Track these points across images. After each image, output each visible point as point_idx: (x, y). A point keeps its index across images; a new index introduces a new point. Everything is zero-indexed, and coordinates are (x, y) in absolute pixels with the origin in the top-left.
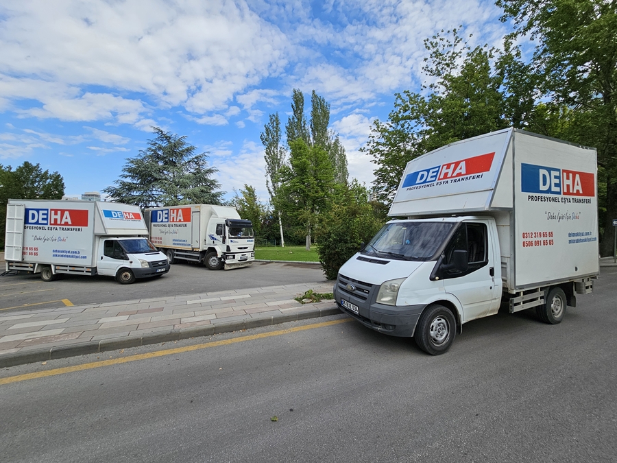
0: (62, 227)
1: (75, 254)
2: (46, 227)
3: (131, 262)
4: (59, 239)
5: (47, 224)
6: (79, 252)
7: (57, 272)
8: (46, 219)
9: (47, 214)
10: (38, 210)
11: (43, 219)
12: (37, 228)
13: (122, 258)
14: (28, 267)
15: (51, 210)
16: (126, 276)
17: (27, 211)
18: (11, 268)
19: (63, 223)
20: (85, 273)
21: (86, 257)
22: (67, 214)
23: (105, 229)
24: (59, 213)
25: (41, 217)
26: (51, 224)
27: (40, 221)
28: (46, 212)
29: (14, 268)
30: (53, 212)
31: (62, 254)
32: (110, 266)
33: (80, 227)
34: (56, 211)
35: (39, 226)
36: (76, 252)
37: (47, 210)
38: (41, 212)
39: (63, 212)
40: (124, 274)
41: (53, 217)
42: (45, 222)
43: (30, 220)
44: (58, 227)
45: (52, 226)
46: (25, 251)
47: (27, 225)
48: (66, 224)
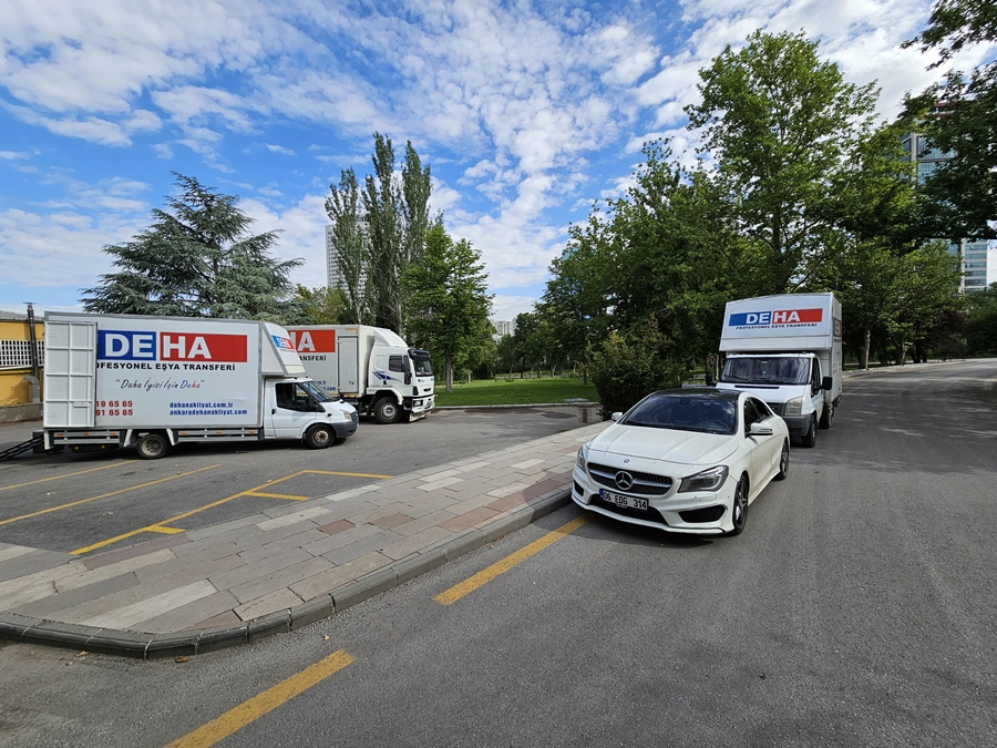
0: (189, 363)
1: (222, 408)
2: (152, 364)
3: (329, 415)
4: (185, 384)
5: (154, 358)
6: (230, 405)
7: (181, 440)
8: (153, 350)
9: (153, 342)
10: (129, 335)
11: (142, 350)
12: (129, 366)
13: (314, 410)
14: (105, 437)
15: (162, 334)
16: (322, 436)
17: (101, 335)
18: (56, 442)
19: (191, 355)
20: (243, 439)
21: (245, 412)
22: (200, 341)
23: (283, 366)
24: (182, 340)
25: (137, 346)
26: (162, 358)
27: (136, 353)
28: (150, 337)
29: (66, 441)
30: (167, 339)
31: (192, 409)
32: (292, 423)
33: (231, 364)
34: (174, 338)
35: (133, 362)
36: (224, 405)
37: (154, 334)
38: (136, 338)
39: (190, 338)
40: (319, 433)
41: (168, 346)
42: (150, 355)
43: (109, 351)
44: (181, 364)
45: (167, 362)
46: (100, 408)
47: (100, 362)
48: (200, 358)
